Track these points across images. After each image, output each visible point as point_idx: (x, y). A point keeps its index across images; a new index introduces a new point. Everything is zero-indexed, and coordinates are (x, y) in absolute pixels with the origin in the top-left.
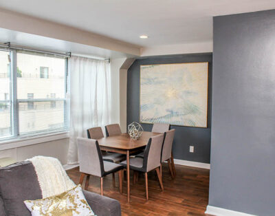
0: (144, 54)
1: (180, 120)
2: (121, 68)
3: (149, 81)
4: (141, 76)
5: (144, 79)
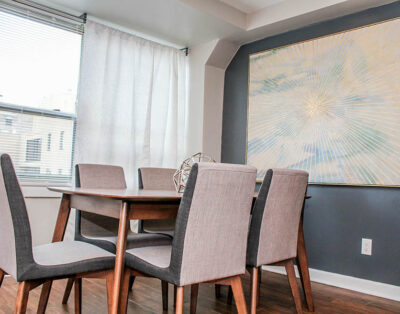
1: (337, 170)
2: (210, 63)
5: (256, 82)
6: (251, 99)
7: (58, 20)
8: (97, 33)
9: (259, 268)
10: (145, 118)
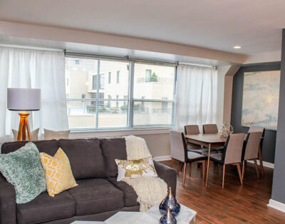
0: (247, 62)
2: (227, 75)
4: (245, 83)
5: (247, 85)
6: (244, 92)
8: (182, 69)
9: (246, 161)
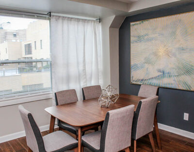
1: (173, 82)
3: (139, 38)
4: (132, 34)
6: (132, 45)
7: (37, 16)
8: (56, 20)
10: (82, 56)
